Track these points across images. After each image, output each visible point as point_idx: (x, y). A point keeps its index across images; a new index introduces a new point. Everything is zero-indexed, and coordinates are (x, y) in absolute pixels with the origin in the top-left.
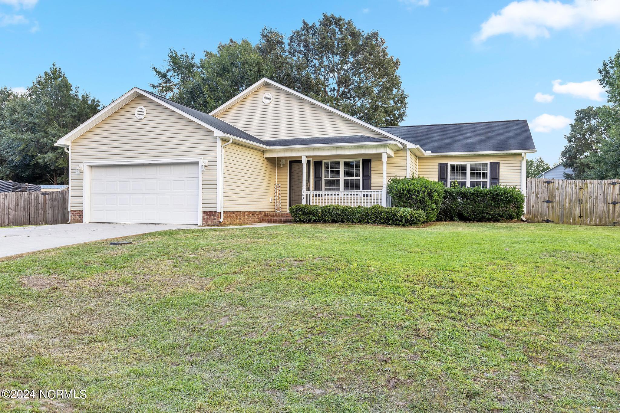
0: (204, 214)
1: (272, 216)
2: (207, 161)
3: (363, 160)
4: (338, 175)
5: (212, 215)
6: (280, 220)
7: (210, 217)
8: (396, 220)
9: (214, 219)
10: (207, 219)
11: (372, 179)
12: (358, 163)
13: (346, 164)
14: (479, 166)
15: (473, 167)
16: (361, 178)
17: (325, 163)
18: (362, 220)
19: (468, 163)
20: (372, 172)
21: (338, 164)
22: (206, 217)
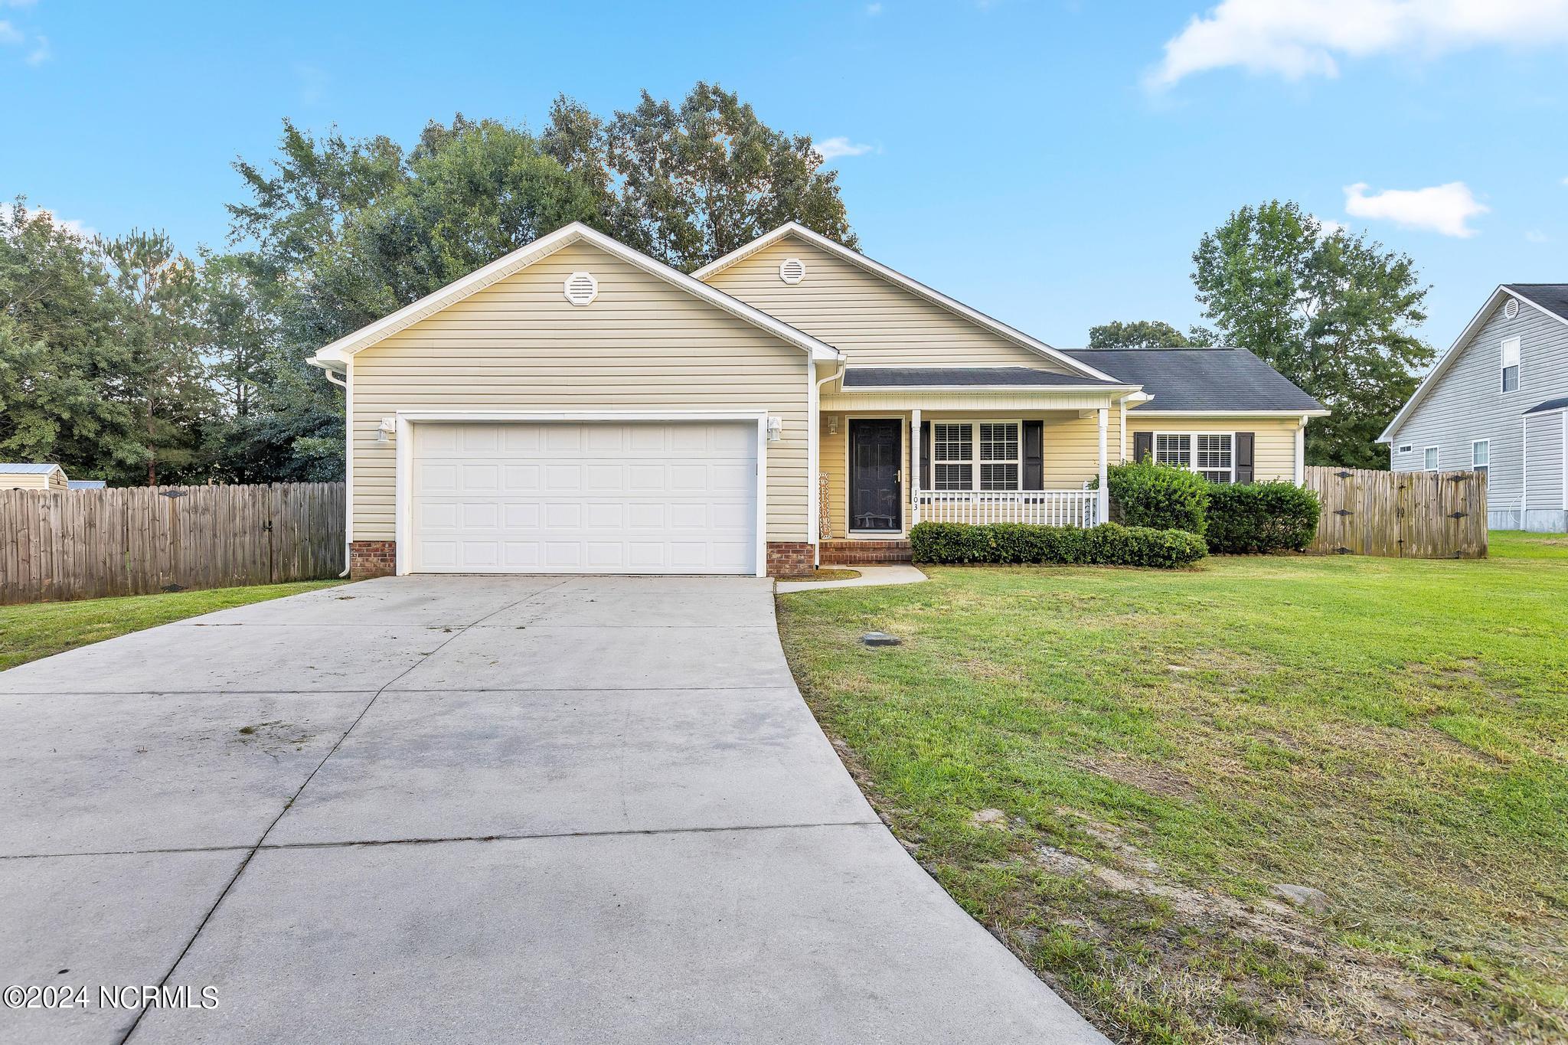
0: (770, 550)
1: (837, 549)
2: (779, 419)
3: (1024, 422)
4: (967, 454)
5: (794, 552)
6: (868, 557)
7: (787, 557)
8: (1158, 555)
9: (800, 562)
10: (779, 561)
11: (1046, 464)
12: (1012, 429)
13: (985, 431)
14: (1214, 440)
15: (1202, 441)
16: (1019, 462)
17: (937, 427)
18: (1082, 558)
19: (1194, 433)
20: (1045, 450)
21: (967, 431)
22: (776, 556)
